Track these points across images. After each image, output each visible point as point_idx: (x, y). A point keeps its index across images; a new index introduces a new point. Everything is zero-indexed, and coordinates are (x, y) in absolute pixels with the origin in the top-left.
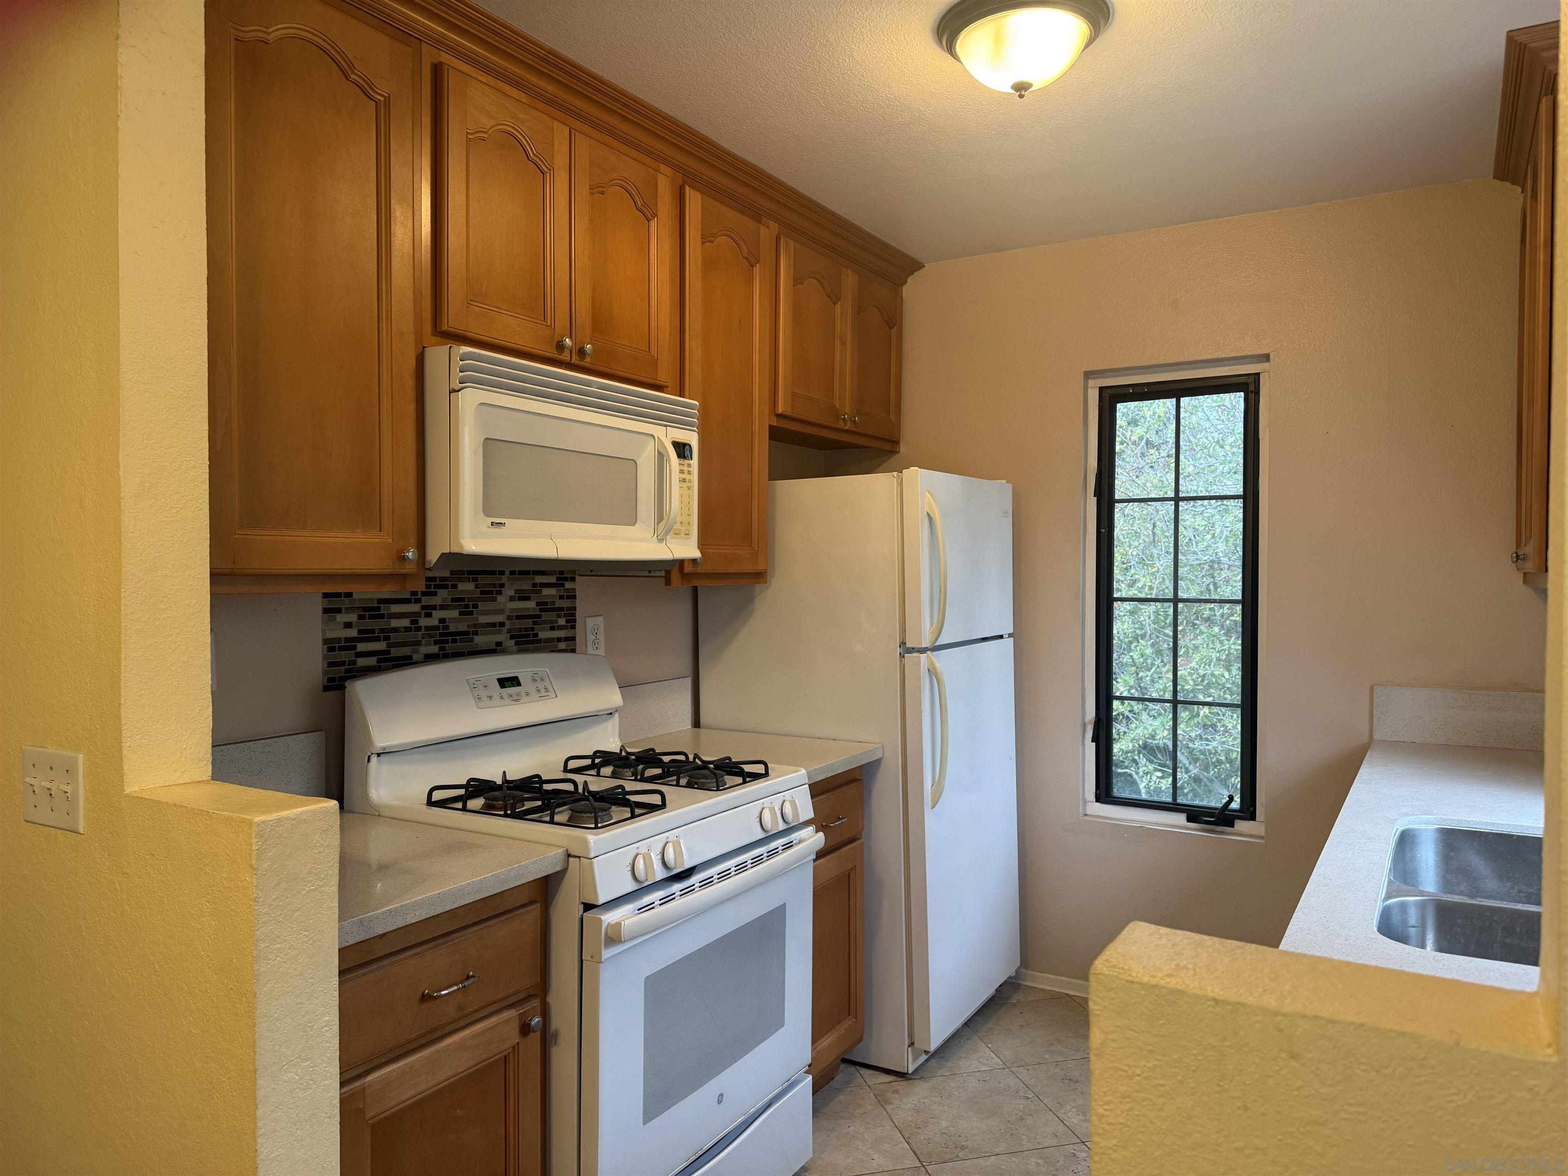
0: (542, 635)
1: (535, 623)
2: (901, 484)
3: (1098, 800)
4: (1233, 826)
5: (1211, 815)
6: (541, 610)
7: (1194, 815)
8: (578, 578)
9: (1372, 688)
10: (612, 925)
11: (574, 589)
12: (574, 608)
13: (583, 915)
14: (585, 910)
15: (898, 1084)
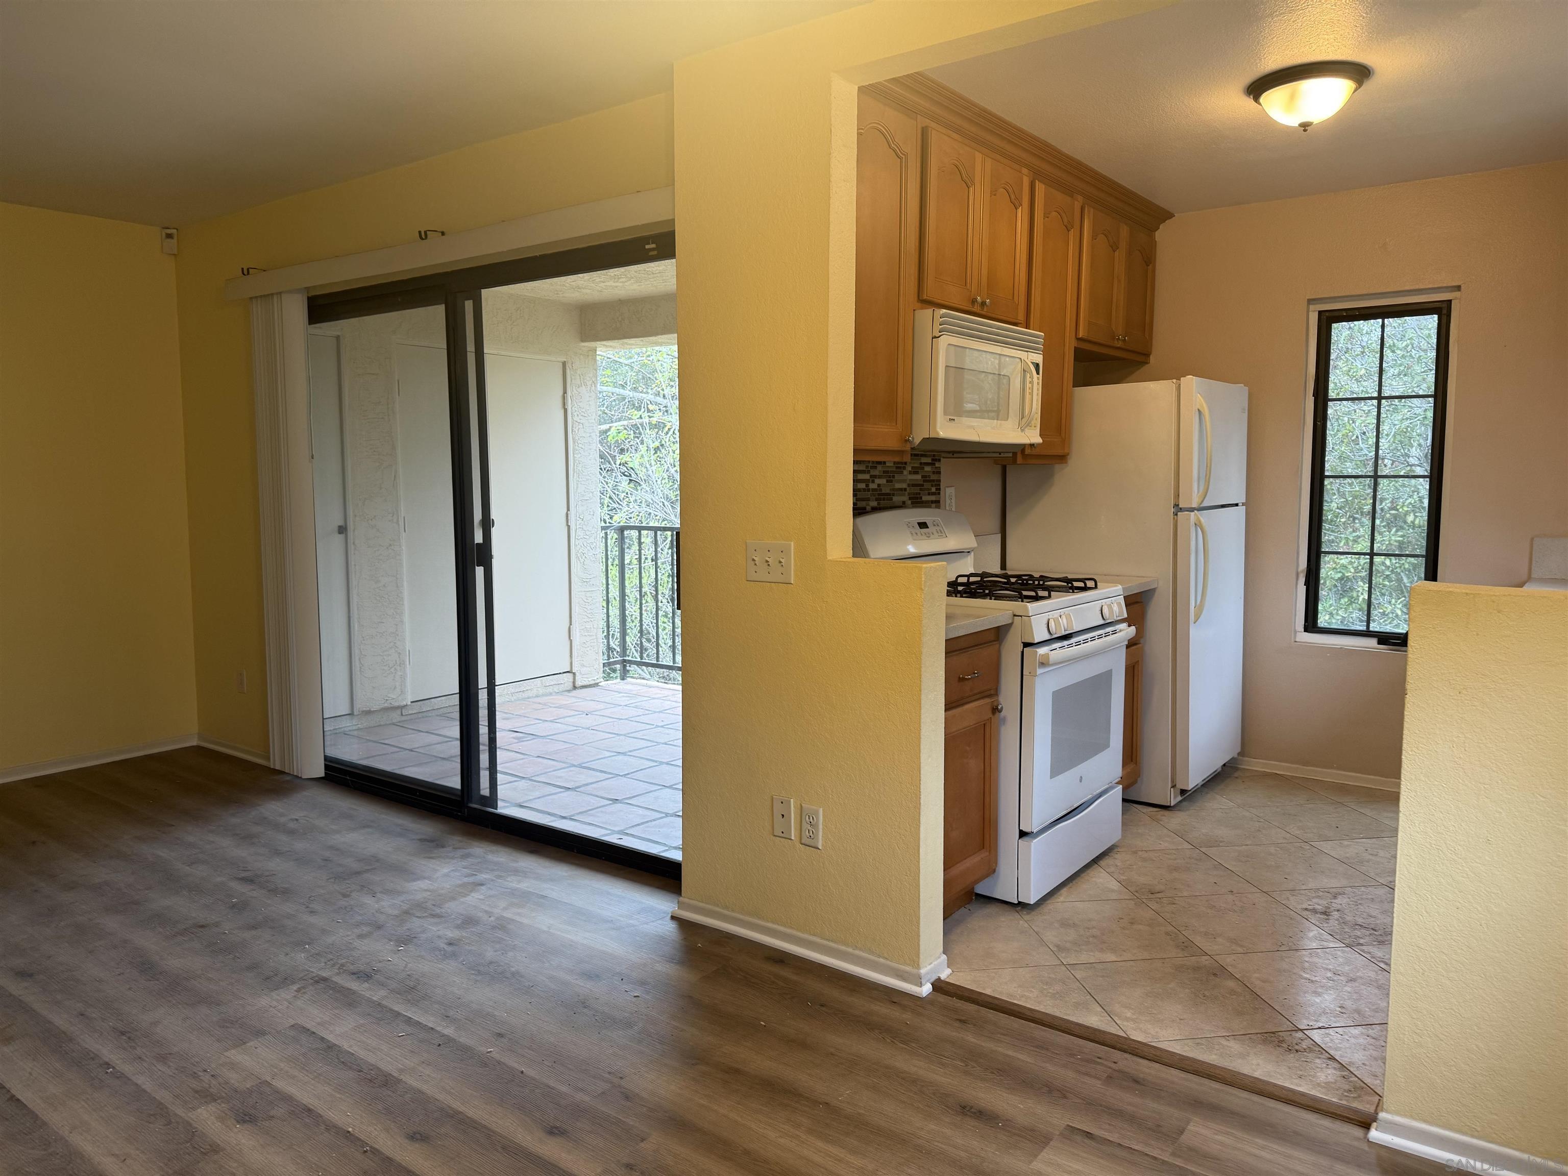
0: (925, 498)
1: (921, 490)
2: (1179, 388)
3: (1306, 630)
5: (1398, 638)
6: (924, 481)
7: (1385, 639)
8: (942, 459)
9: (1533, 537)
10: (1043, 655)
11: (940, 467)
12: (939, 481)
13: (1023, 650)
14: (1024, 647)
15: (1162, 812)
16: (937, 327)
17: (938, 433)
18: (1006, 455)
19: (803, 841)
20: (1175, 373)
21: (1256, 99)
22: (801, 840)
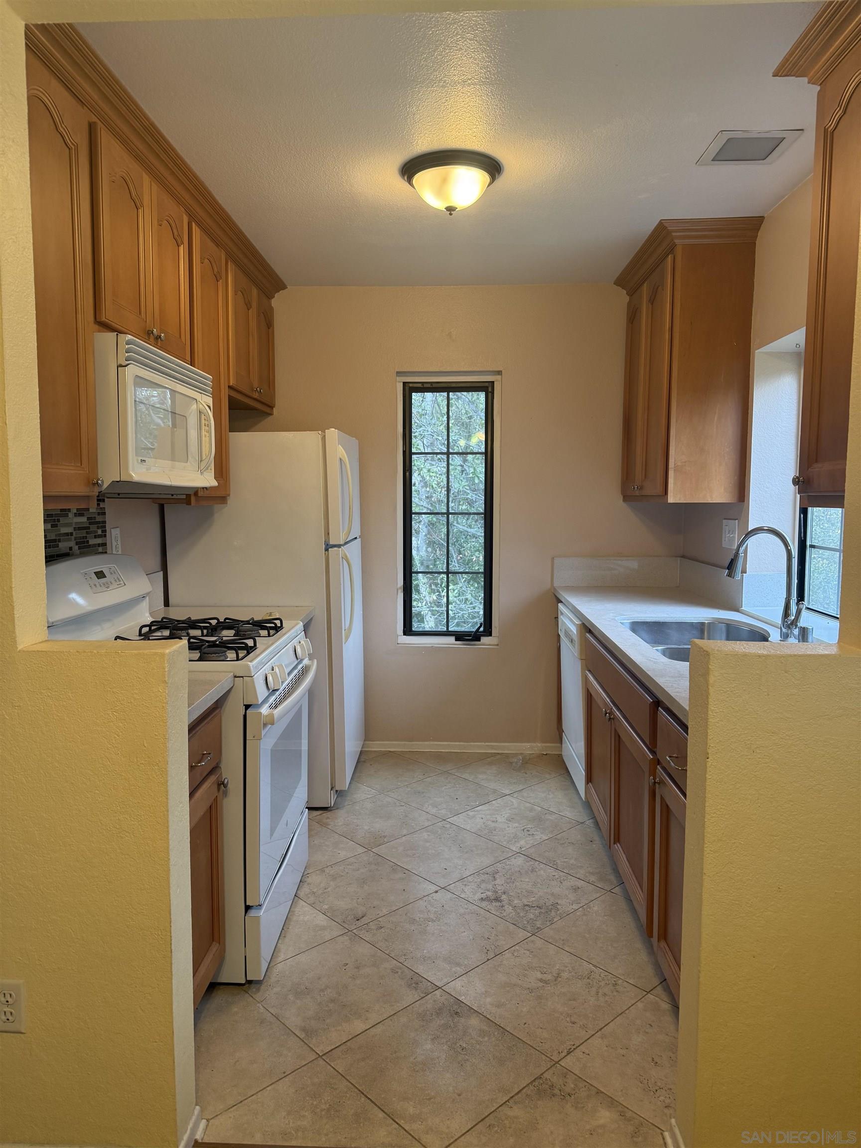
0: (92, 541)
1: (87, 533)
2: (324, 438)
3: (405, 634)
4: (480, 641)
5: (470, 636)
6: (90, 523)
7: (459, 636)
8: (106, 499)
9: (553, 558)
10: (267, 716)
11: (104, 508)
12: (105, 522)
13: (246, 713)
14: (246, 709)
15: (326, 814)
16: (123, 356)
17: (131, 476)
18: (179, 497)
21: (410, 180)
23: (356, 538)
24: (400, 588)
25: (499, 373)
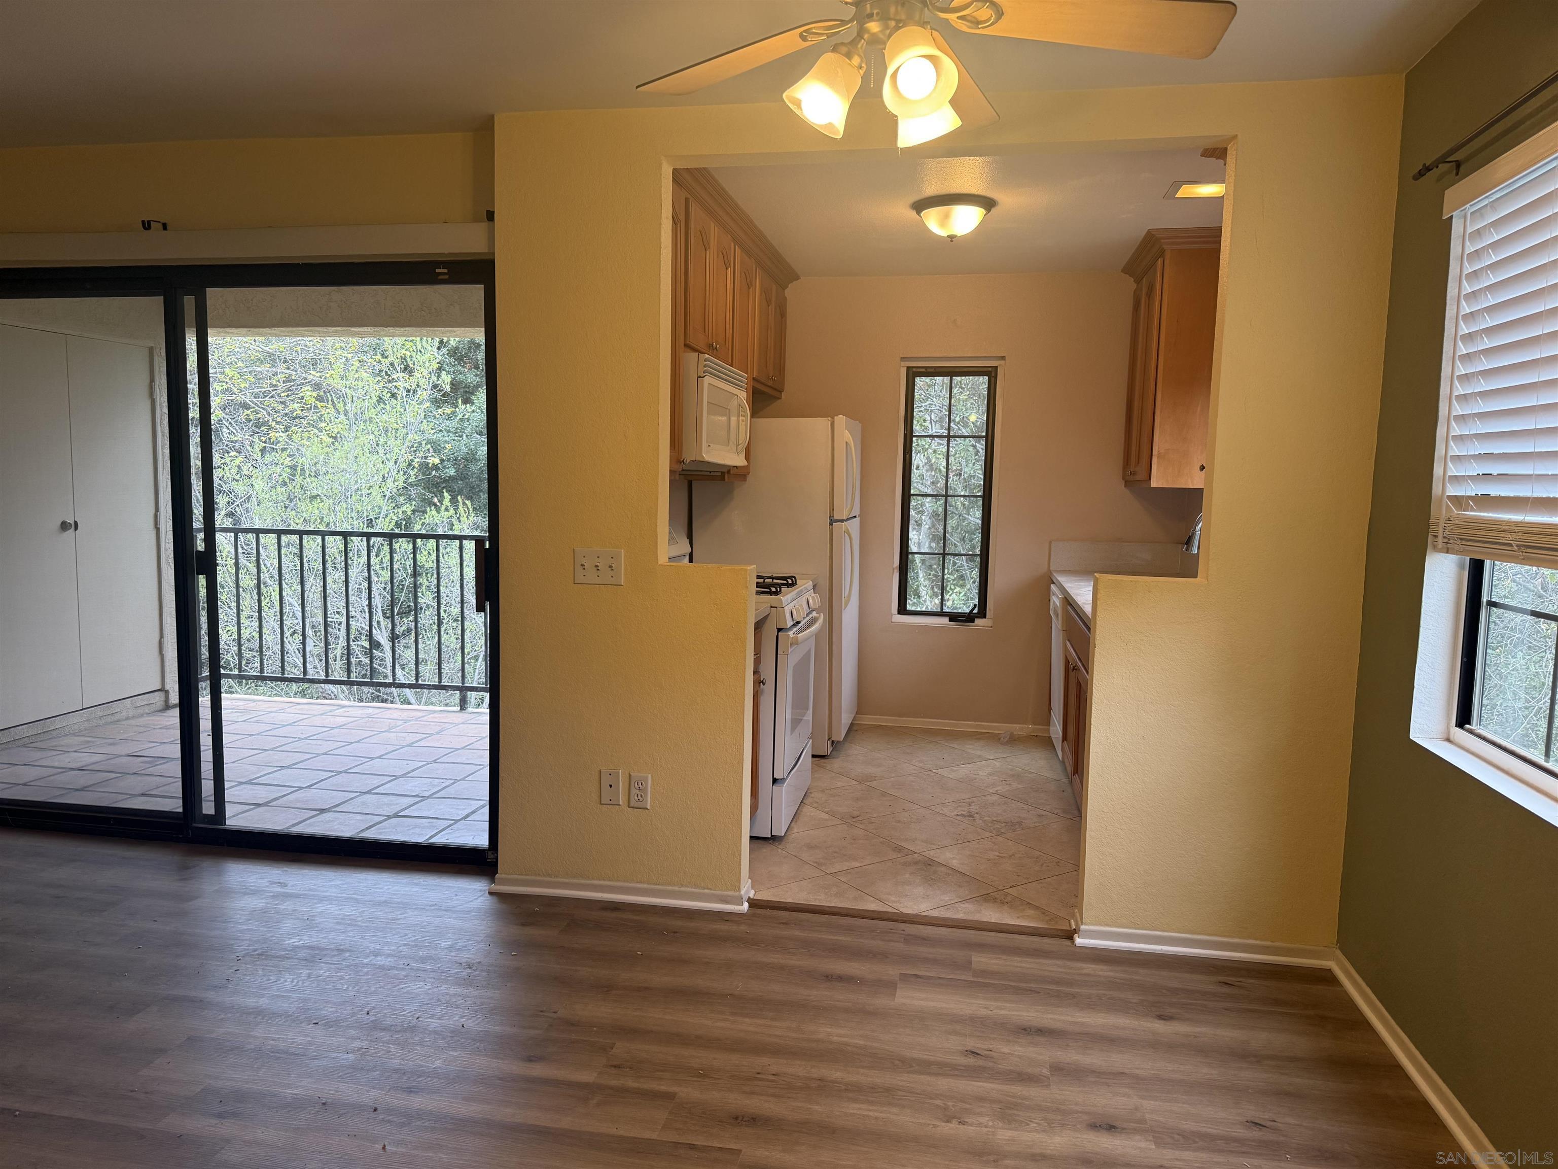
2: (833, 424)
3: (899, 613)
4: (974, 622)
5: (964, 617)
7: (954, 617)
9: (1052, 543)
10: (793, 637)
13: (778, 634)
14: (778, 632)
15: (823, 761)
16: (702, 369)
17: (703, 457)
18: (715, 474)
19: (632, 805)
20: (829, 413)
22: (629, 804)
23: (855, 517)
24: (897, 567)
25: (1003, 358)
